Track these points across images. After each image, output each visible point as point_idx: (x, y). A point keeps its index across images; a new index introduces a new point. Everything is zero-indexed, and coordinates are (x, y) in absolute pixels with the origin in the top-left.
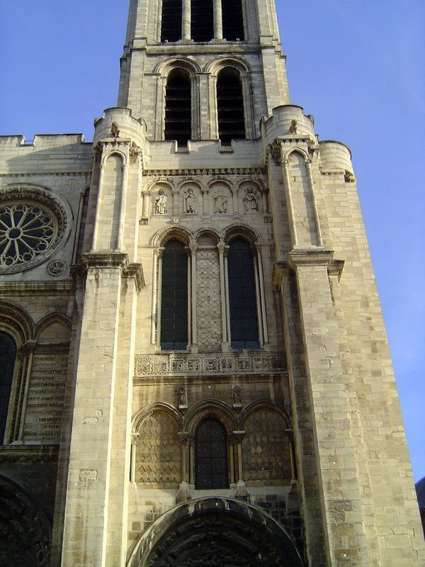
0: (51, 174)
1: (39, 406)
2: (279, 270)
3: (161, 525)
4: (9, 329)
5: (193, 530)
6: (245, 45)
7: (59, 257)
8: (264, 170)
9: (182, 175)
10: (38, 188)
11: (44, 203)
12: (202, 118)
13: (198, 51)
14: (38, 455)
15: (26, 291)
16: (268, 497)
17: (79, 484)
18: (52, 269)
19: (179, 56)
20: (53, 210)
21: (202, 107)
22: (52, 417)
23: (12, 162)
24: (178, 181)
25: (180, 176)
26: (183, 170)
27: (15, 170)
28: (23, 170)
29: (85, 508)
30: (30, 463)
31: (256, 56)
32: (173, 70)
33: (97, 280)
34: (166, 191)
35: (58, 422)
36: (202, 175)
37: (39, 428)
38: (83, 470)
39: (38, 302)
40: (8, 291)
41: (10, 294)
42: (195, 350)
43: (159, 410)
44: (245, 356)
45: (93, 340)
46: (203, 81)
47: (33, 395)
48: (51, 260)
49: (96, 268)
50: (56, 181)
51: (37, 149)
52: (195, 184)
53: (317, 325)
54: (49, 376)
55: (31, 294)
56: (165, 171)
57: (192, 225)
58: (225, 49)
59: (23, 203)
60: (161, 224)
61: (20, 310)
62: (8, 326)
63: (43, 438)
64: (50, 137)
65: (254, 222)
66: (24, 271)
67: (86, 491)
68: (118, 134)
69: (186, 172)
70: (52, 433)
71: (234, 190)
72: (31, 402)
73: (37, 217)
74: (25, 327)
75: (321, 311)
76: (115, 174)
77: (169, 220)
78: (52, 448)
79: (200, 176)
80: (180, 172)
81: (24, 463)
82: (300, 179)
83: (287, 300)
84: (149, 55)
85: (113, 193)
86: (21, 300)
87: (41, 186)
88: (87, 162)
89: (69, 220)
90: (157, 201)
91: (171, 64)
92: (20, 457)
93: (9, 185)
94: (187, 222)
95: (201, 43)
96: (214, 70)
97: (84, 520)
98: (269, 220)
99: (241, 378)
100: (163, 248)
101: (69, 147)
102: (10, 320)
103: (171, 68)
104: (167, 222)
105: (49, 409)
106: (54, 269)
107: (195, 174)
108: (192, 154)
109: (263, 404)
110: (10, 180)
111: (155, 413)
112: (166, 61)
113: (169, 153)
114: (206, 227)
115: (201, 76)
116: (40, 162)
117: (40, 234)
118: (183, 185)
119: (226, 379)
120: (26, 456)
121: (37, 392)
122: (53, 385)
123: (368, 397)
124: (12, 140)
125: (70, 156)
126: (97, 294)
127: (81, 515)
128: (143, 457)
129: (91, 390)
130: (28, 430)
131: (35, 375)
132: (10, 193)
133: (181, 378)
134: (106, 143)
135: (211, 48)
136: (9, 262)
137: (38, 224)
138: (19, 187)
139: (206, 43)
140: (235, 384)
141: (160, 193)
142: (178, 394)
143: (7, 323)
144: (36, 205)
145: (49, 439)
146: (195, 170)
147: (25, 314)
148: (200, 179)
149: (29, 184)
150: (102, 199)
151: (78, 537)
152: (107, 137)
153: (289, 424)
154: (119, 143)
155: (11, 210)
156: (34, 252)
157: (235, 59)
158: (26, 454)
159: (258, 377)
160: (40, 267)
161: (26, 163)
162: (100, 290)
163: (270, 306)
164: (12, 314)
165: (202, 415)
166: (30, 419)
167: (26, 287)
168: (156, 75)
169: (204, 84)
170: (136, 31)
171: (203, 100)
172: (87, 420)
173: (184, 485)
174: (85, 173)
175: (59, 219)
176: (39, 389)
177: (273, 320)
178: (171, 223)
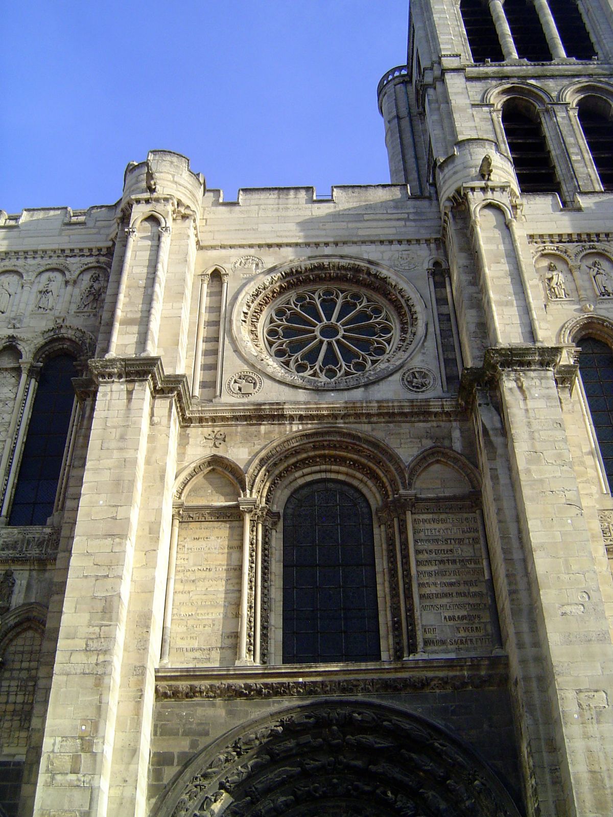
0: (372, 242)
1: (437, 596)
4: (354, 477)
6: (606, 66)
7: (417, 363)
9: (577, 242)
10: (357, 263)
11: (368, 286)
12: (576, 165)
13: (540, 73)
14: (463, 676)
15: (379, 415)
17: (581, 715)
18: (410, 382)
19: (515, 80)
20: (386, 294)
21: (571, 150)
22: (465, 613)
23: (305, 225)
24: (575, 251)
25: (576, 244)
26: (579, 235)
27: (313, 236)
28: (326, 236)
29: (601, 754)
30: (449, 690)
32: (507, 100)
33: (520, 388)
34: (560, 265)
35: (477, 621)
36: (608, 241)
37: (446, 631)
38: (580, 691)
39: (402, 431)
40: (349, 415)
41: (352, 420)
45: (541, 481)
46: (561, 115)
47: (425, 580)
48: (405, 368)
49: (513, 370)
50: (382, 252)
51: (342, 207)
52: (600, 255)
54: (444, 547)
55: (387, 418)
56: (551, 236)
58: (580, 71)
59: (333, 286)
60: (567, 313)
61: (375, 444)
62: (350, 471)
63: (459, 649)
64: (356, 190)
66: (366, 386)
67: (596, 726)
68: (489, 175)
69: (584, 237)
70: (471, 640)
72: (427, 591)
73: (359, 307)
74: (387, 472)
76: (497, 234)
77: (577, 307)
78: (487, 662)
79: (607, 243)
80: (575, 238)
81: (438, 691)
84: (469, 79)
85: (504, 260)
86: (373, 430)
87: (363, 260)
88: (426, 224)
89: (419, 308)
90: (550, 279)
91: (504, 92)
92: (432, 679)
93: (310, 258)
94: (607, 309)
95: (541, 63)
96: (572, 98)
97: (605, 775)
100: (579, 349)
101: (392, 204)
102: (355, 462)
103: (505, 98)
104: (575, 310)
105: (457, 600)
106: (415, 381)
107: (598, 241)
108: (585, 211)
110: (309, 252)
112: (496, 87)
113: (551, 211)
115: (556, 108)
116: (350, 225)
117: (370, 330)
118: (583, 256)
120: (442, 679)
121: (430, 574)
122: (454, 562)
124: (296, 194)
125: (396, 216)
126: (527, 410)
127: (597, 768)
129: (561, 560)
130: (429, 636)
131: (421, 546)
132: (311, 270)
134: (473, 189)
135: (558, 70)
136: (331, 374)
137: (363, 316)
138: (326, 262)
139: (548, 63)
141: (551, 268)
143: (349, 466)
144: (355, 289)
145: (467, 650)
146: (598, 235)
147: (385, 451)
148: (607, 248)
149: (342, 257)
150: (489, 269)
152: (473, 180)
154: (493, 189)
155: (316, 297)
156: (369, 358)
157: (600, 85)
158: (441, 674)
160: (390, 378)
161: (328, 226)
162: (531, 404)
164: (358, 452)
166: (429, 619)
167: (379, 408)
168: (487, 105)
169: (563, 118)
170: (442, 46)
171: (569, 140)
172: (567, 609)
174: (426, 240)
175: (399, 307)
176: (433, 568)
178: (582, 310)
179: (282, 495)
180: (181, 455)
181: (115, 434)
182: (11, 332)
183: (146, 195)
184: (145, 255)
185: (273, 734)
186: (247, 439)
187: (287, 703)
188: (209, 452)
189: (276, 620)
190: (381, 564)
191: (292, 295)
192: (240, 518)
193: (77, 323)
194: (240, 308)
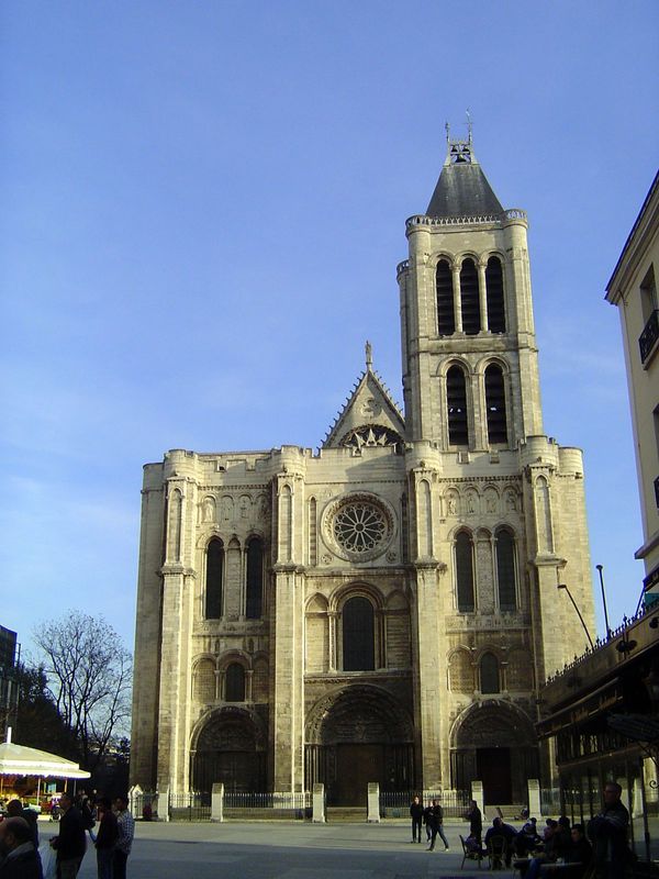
0: (377, 482)
1: (394, 647)
2: (528, 566)
3: (465, 713)
5: (481, 714)
6: (506, 340)
7: (392, 549)
8: (520, 478)
9: (465, 481)
10: (371, 494)
11: (376, 505)
13: (470, 347)
14: (399, 677)
15: (377, 575)
16: (520, 699)
17: (427, 698)
18: (389, 558)
19: (456, 354)
20: (383, 510)
22: (402, 654)
23: (350, 471)
24: (463, 487)
25: (464, 483)
26: (466, 478)
27: (352, 479)
28: (358, 478)
29: (431, 710)
30: (395, 682)
31: (514, 353)
32: (450, 368)
33: (423, 579)
34: (456, 495)
35: (405, 656)
36: (478, 481)
37: (395, 660)
38: (428, 691)
39: (385, 582)
42: (479, 613)
43: (461, 650)
44: (508, 617)
46: (475, 382)
47: (391, 641)
48: (388, 551)
49: (422, 571)
50: (381, 488)
51: (365, 460)
52: (474, 489)
53: (549, 607)
54: (397, 629)
56: (454, 478)
57: (473, 523)
58: (491, 344)
59: (361, 504)
60: (454, 523)
61: (374, 586)
63: (399, 667)
64: (372, 449)
65: (513, 521)
66: (373, 560)
67: (431, 701)
68: (424, 465)
69: (468, 479)
70: (403, 664)
71: (500, 493)
72: (390, 645)
73: (372, 515)
74: (379, 598)
75: (551, 598)
77: (458, 519)
78: (406, 672)
80: (464, 479)
81: (391, 682)
82: (543, 499)
83: (532, 587)
84: (432, 354)
86: (374, 581)
87: (372, 492)
89: (395, 520)
90: (450, 503)
92: (390, 678)
93: (351, 491)
94: (470, 521)
95: (471, 336)
96: (482, 369)
97: (431, 716)
98: (523, 519)
99: (505, 631)
101: (387, 458)
102: (368, 592)
103: (450, 366)
104: (458, 521)
105: (400, 649)
106: (391, 558)
107: (474, 481)
108: (471, 464)
109: (518, 646)
110: (351, 487)
111: (458, 652)
112: (445, 360)
113: (455, 463)
114: (483, 525)
115: (473, 377)
116: (369, 471)
117: (376, 527)
118: (466, 490)
119: (497, 632)
120: (392, 678)
122: (399, 635)
123: (578, 641)
124: (345, 452)
125: (388, 466)
128: (453, 676)
129: (428, 647)
130: (389, 661)
131: (389, 628)
132: (352, 497)
133: (472, 632)
134: (418, 473)
135: (479, 343)
136: (360, 549)
137: (373, 520)
138: (358, 493)
139: (475, 336)
140: (502, 634)
141: (451, 496)
142: (470, 641)
143: (366, 593)
144: (371, 506)
145: (402, 667)
146: (474, 478)
147: (379, 590)
148: (477, 485)
149: (365, 490)
151: (429, 724)
152: (418, 468)
153: (532, 658)
154: (425, 472)
155: (354, 509)
156: (374, 542)
157: (499, 358)
158: (392, 676)
159: (515, 630)
160: (382, 555)
161: (359, 472)
162: (426, 585)
163: (523, 583)
164: (368, 588)
165: (484, 652)
166: (390, 656)
167: (376, 573)
168: (439, 375)
169: (475, 386)
171: (476, 402)
172: (427, 664)
173: (476, 692)
174: (400, 481)
175: (387, 517)
176: (392, 637)
177: (524, 592)
178: (460, 521)
179: (342, 605)
180: (306, 591)
181: (285, 597)
182: (233, 532)
183: (283, 474)
184: (286, 506)
185: (341, 695)
186: (329, 584)
187: (345, 685)
188: (315, 591)
189: (341, 653)
190: (376, 633)
191: (344, 508)
192: (328, 617)
193: (260, 528)
194: (324, 519)
